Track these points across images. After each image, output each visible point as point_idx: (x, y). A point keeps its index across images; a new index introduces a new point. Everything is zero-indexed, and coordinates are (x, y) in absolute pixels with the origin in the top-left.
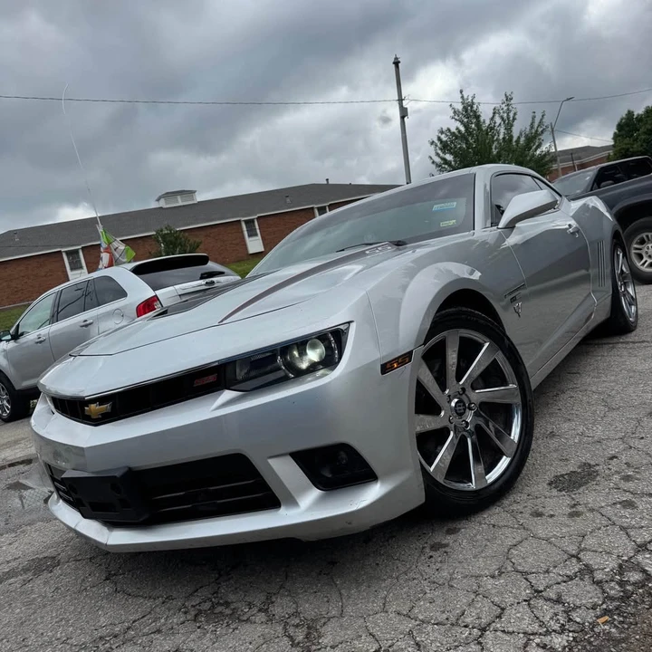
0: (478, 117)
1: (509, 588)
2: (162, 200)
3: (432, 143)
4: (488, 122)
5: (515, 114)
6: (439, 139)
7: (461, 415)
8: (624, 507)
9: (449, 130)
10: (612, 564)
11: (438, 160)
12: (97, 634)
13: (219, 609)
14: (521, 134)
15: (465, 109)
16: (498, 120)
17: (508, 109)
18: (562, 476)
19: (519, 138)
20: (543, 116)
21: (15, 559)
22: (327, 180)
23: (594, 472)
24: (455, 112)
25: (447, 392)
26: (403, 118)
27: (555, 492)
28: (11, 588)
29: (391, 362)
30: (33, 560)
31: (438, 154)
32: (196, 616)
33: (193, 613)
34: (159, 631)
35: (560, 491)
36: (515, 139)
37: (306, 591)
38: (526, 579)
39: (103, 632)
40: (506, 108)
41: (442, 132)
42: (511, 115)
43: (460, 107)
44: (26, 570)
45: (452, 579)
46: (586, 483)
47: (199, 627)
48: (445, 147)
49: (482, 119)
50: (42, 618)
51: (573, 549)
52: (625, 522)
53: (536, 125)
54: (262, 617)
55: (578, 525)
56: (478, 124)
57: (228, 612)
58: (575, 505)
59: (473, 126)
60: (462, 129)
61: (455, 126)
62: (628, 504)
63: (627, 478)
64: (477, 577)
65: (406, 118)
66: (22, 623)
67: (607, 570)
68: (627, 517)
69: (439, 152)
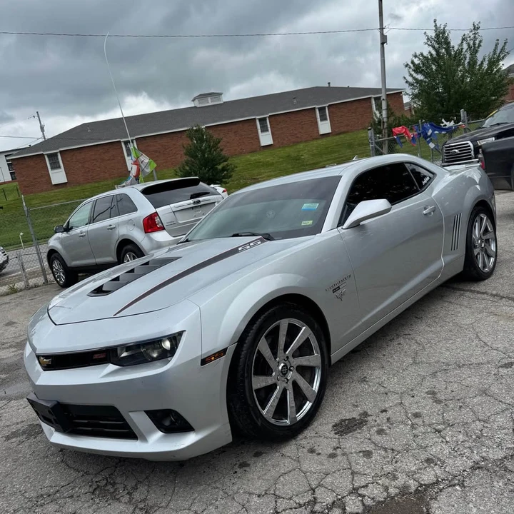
0: (448, 43)
1: (262, 507)
2: (197, 101)
3: (407, 65)
4: (456, 48)
5: (480, 41)
6: (413, 62)
7: (284, 374)
8: (364, 456)
9: (422, 54)
10: (329, 500)
11: (410, 79)
12: (41, 492)
13: (109, 487)
14: (484, 59)
15: (437, 36)
16: (465, 46)
17: (475, 37)
18: (346, 420)
19: (482, 63)
20: (505, 43)
21: (22, 422)
22: (329, 83)
23: (366, 421)
24: (428, 39)
25: (278, 359)
26: (383, 44)
27: (332, 434)
28: (12, 446)
29: (210, 357)
30: (30, 425)
31: (411, 75)
32: (95, 489)
33: (94, 487)
34: (72, 496)
35: (336, 434)
36: (479, 63)
37: (157, 484)
38: (276, 501)
39: (45, 491)
40: (472, 36)
41: (416, 56)
42: (477, 42)
43: (432, 34)
44: (24, 433)
45: (237, 492)
46: (354, 430)
47: (92, 499)
48: (417, 69)
49: (452, 44)
50: (18, 473)
51: (314, 485)
52: (357, 468)
53: (498, 51)
54: (126, 498)
55: (329, 465)
56: (448, 50)
57: (112, 490)
58: (338, 448)
59: (443, 50)
60: (434, 52)
61: (427, 50)
62: (368, 454)
63: (380, 432)
64: (250, 494)
65: (385, 45)
66: (7, 475)
67: (324, 504)
68: (361, 464)
69: (413, 73)
